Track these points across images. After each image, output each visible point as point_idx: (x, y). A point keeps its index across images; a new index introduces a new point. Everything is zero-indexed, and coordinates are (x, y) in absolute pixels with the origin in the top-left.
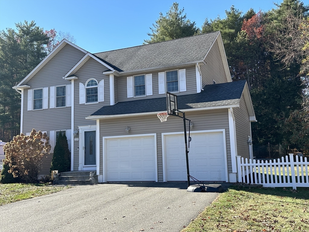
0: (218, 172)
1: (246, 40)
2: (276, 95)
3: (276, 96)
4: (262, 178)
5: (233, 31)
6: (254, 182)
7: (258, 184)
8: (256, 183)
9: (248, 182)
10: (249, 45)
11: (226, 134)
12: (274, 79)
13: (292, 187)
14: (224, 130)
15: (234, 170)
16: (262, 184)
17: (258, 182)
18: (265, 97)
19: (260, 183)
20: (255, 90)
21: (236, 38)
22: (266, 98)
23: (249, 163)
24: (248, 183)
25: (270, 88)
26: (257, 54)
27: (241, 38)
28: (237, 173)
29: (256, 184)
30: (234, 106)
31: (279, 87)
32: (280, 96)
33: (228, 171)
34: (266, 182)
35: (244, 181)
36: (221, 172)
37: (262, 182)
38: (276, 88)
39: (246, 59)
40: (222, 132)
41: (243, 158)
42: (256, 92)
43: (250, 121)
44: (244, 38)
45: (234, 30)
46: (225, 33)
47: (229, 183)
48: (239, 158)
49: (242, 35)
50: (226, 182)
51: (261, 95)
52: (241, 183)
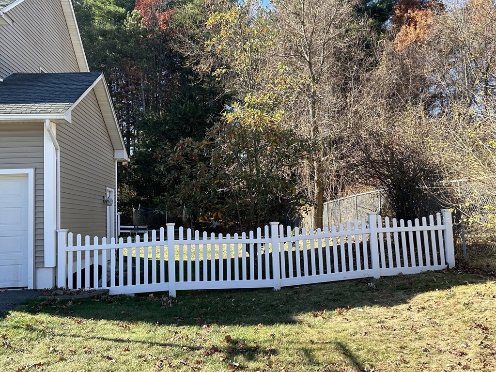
0: (13, 266)
1: (140, 27)
2: (184, 126)
3: (185, 128)
4: (109, 276)
5: (122, 10)
6: (92, 285)
7: (100, 288)
8: (96, 287)
9: (79, 285)
10: (145, 37)
11: (35, 180)
12: (184, 99)
13: (168, 291)
14: (30, 172)
15: (49, 261)
16: (108, 288)
17: (100, 286)
18: (167, 127)
19: (105, 286)
20: (152, 114)
21: (123, 21)
22: (169, 130)
23: (83, 244)
24: (78, 289)
25: (176, 114)
26: (160, 56)
27: (132, 22)
28: (56, 268)
29: (95, 290)
30: (55, 117)
31: (190, 114)
32: (191, 128)
33: (35, 263)
34: (117, 284)
35: (71, 286)
36: (20, 266)
37: (109, 284)
38: (186, 114)
39: (139, 60)
40: (27, 175)
41: (71, 235)
42: (153, 118)
43: (115, 159)
44: (137, 24)
45: (124, 9)
46: (109, 12)
47: (35, 290)
48: (62, 234)
49: (135, 18)
50: (29, 289)
51: (161, 124)
52: (61, 289)
